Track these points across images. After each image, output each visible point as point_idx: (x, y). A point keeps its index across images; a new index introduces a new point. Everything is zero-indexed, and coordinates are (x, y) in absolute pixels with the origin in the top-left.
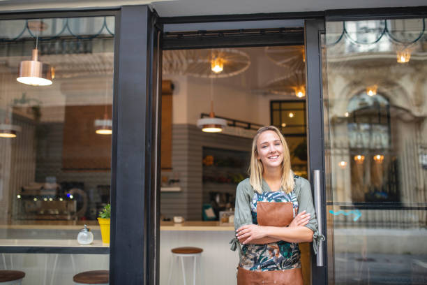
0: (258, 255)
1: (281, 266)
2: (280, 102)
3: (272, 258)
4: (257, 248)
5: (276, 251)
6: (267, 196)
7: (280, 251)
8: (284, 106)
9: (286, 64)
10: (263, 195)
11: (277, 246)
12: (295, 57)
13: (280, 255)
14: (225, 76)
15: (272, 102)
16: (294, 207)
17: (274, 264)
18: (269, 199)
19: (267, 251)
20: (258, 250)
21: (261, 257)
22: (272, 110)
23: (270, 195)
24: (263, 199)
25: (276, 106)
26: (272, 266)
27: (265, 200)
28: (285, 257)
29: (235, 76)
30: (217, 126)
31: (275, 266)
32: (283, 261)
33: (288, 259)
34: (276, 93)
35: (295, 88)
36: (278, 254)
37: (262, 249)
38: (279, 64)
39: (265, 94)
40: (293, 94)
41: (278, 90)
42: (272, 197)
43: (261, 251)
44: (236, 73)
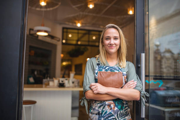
0: (100, 110)
1: (118, 117)
2: (67, 28)
3: (110, 111)
4: (99, 105)
5: (112, 106)
6: (105, 68)
7: (115, 106)
8: (69, 30)
9: (77, 7)
10: (103, 68)
11: (112, 102)
12: (83, 4)
13: (116, 108)
14: (45, 10)
15: (63, 28)
16: (123, 75)
17: (113, 115)
18: (106, 70)
19: (106, 106)
20: (100, 107)
21: (103, 111)
22: (63, 32)
23: (107, 68)
24: (102, 70)
25: (65, 30)
26: (111, 118)
27: (103, 70)
28: (120, 110)
29: (50, 11)
30: (46, 31)
31: (114, 117)
32: (119, 113)
33: (122, 111)
34: (67, 23)
35: (77, 22)
36: (114, 108)
37: (102, 105)
38: (74, 7)
39: (61, 24)
40: (74, 25)
41: (69, 22)
42: (108, 69)
43: (102, 107)
44: (51, 9)
